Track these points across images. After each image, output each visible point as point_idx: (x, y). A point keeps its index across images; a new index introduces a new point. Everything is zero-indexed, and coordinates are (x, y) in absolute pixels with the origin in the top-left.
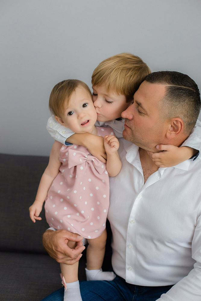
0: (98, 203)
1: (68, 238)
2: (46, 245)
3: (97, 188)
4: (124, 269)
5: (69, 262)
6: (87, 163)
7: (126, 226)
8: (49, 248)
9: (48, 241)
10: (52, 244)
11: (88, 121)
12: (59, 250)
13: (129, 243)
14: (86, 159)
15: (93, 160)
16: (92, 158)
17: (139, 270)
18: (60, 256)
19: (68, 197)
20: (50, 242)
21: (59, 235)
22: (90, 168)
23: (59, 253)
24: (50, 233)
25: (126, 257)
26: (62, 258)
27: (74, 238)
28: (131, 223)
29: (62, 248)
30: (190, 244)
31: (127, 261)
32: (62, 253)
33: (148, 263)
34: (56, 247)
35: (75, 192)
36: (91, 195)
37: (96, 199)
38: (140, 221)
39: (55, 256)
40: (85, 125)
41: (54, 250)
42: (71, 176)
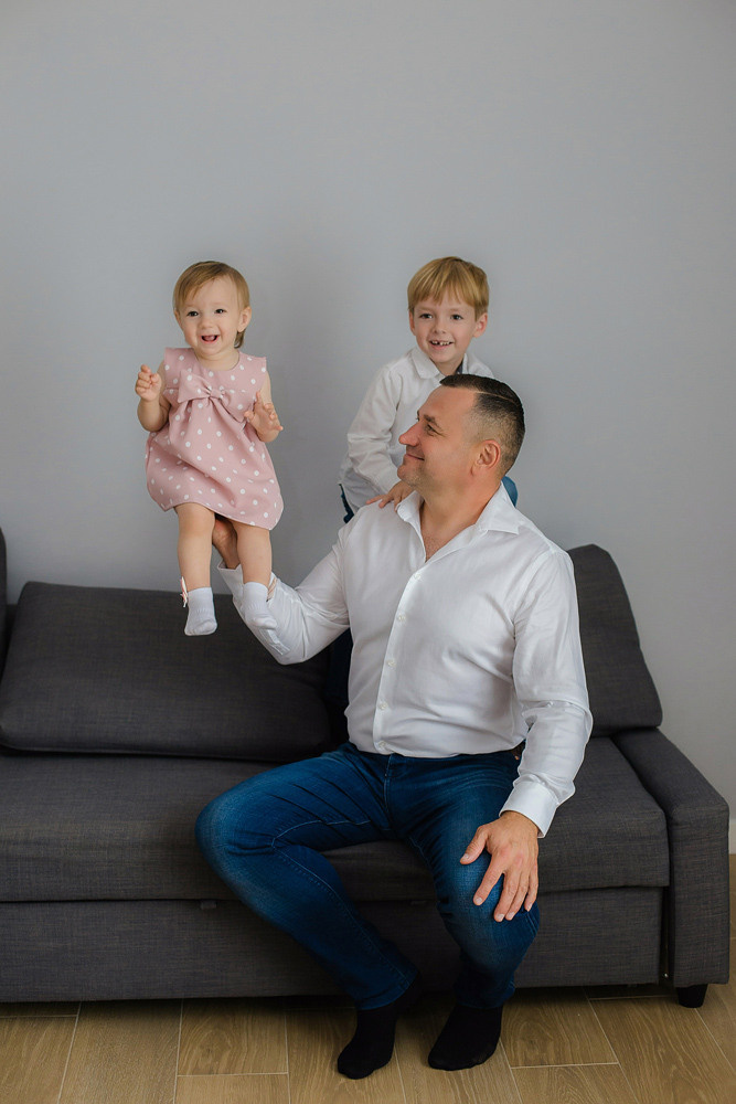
11: (216, 337)
14: (209, 392)
15: (222, 397)
42: (178, 418)
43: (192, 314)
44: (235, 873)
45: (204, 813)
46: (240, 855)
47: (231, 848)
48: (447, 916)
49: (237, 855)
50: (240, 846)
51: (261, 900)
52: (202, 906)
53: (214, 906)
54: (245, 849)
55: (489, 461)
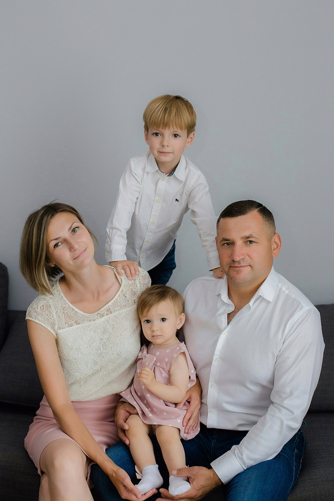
43: (147, 321)
55: (277, 247)
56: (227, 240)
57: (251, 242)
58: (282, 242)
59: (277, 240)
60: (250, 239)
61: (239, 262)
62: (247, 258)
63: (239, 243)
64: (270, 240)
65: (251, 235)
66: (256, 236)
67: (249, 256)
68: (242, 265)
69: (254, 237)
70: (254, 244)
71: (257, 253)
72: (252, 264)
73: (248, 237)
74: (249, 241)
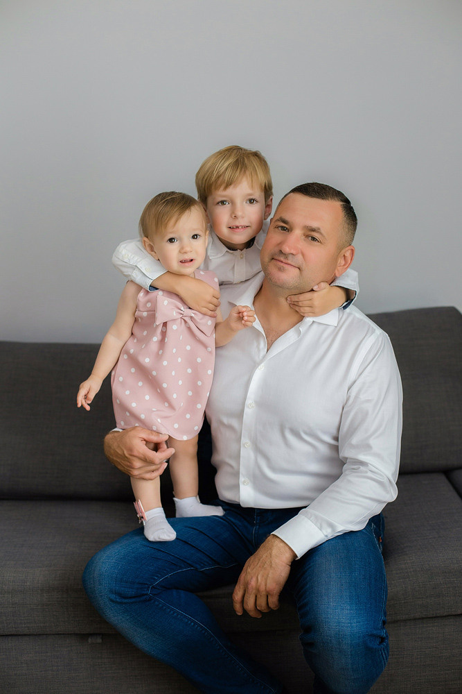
0: (199, 383)
1: (145, 438)
2: (112, 451)
3: (199, 360)
4: (237, 487)
5: (148, 476)
6: (183, 321)
7: (240, 415)
8: (117, 455)
9: (115, 446)
10: (123, 448)
11: (192, 260)
12: (136, 453)
13: (245, 440)
14: (182, 312)
15: (193, 315)
16: (191, 313)
17: (260, 481)
18: (137, 464)
19: (154, 373)
20: (119, 446)
21: (132, 433)
22: (189, 329)
23: (134, 458)
24: (116, 434)
25: (239, 464)
26: (140, 468)
27: (155, 438)
28: (248, 407)
29: (141, 451)
30: (336, 439)
31: (242, 470)
32: (140, 459)
33: (274, 469)
34: (130, 450)
35: (165, 363)
36: (189, 371)
37: (196, 376)
38: (262, 404)
39: (128, 466)
40: (186, 264)
41: (127, 455)
42: (155, 339)
43: (171, 240)
44: (118, 618)
45: (89, 565)
46: (121, 603)
47: (113, 597)
48: (308, 645)
49: (117, 602)
50: (120, 595)
51: (141, 639)
52: (90, 640)
53: (99, 640)
54: (125, 598)
55: (344, 265)
56: (284, 222)
57: (314, 239)
58: (353, 261)
59: (348, 254)
60: (316, 235)
61: (286, 255)
62: (300, 256)
63: (298, 232)
64: (340, 248)
65: (319, 229)
66: (325, 234)
67: (303, 255)
68: (289, 262)
69: (321, 234)
70: (316, 243)
71: (316, 256)
72: (304, 267)
73: (313, 230)
74: (311, 235)
